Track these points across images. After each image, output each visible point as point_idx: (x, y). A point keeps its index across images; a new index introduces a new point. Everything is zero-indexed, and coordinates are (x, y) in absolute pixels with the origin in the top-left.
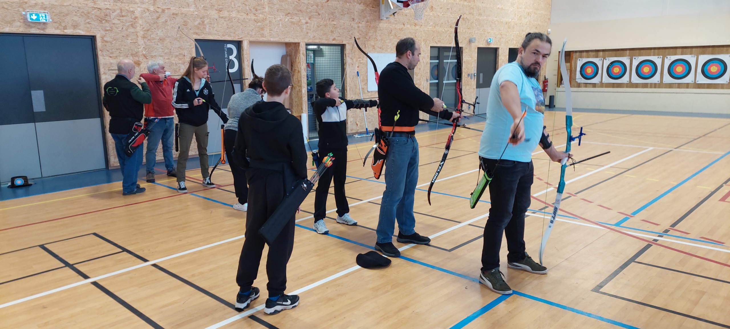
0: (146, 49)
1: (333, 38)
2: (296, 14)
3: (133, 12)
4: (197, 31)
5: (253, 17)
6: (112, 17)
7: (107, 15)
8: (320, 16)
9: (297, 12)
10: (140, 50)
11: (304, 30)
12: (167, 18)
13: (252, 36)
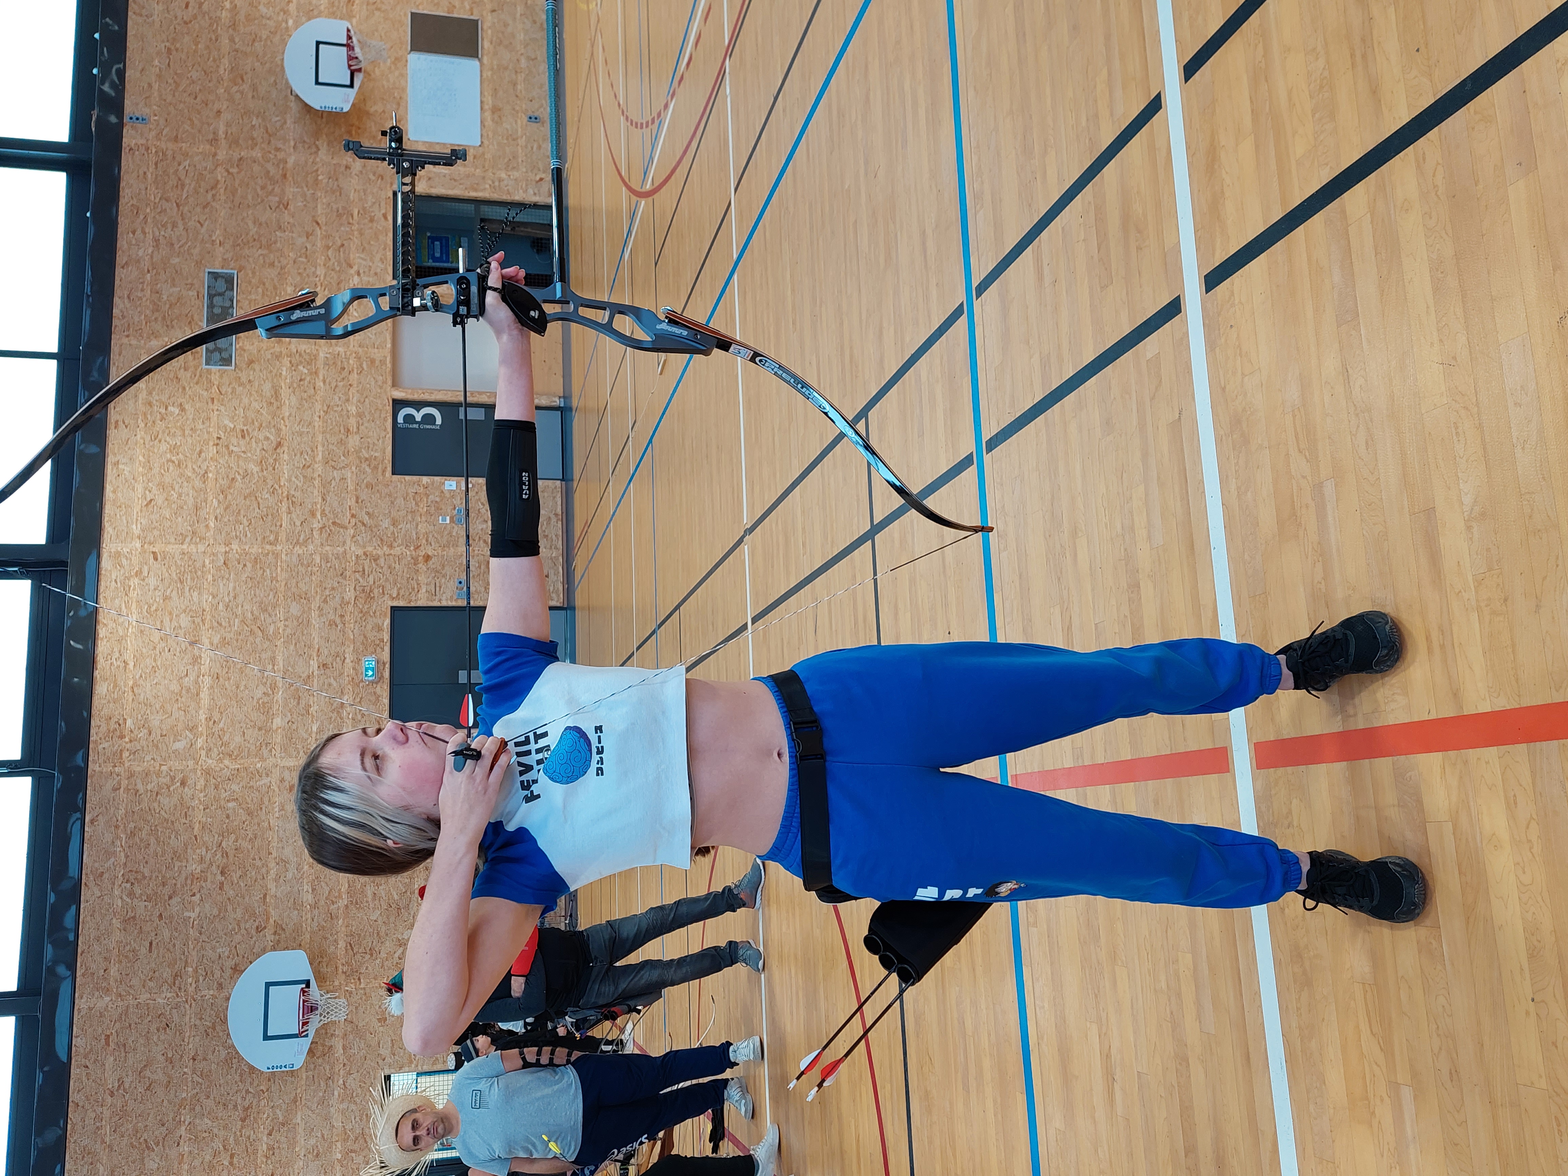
0: (407, 545)
1: (383, 219)
3: (357, 556)
4: (380, 470)
5: (355, 375)
6: (365, 584)
7: (363, 590)
8: (344, 242)
10: (408, 553)
11: (371, 279)
12: (364, 513)
13: (385, 382)
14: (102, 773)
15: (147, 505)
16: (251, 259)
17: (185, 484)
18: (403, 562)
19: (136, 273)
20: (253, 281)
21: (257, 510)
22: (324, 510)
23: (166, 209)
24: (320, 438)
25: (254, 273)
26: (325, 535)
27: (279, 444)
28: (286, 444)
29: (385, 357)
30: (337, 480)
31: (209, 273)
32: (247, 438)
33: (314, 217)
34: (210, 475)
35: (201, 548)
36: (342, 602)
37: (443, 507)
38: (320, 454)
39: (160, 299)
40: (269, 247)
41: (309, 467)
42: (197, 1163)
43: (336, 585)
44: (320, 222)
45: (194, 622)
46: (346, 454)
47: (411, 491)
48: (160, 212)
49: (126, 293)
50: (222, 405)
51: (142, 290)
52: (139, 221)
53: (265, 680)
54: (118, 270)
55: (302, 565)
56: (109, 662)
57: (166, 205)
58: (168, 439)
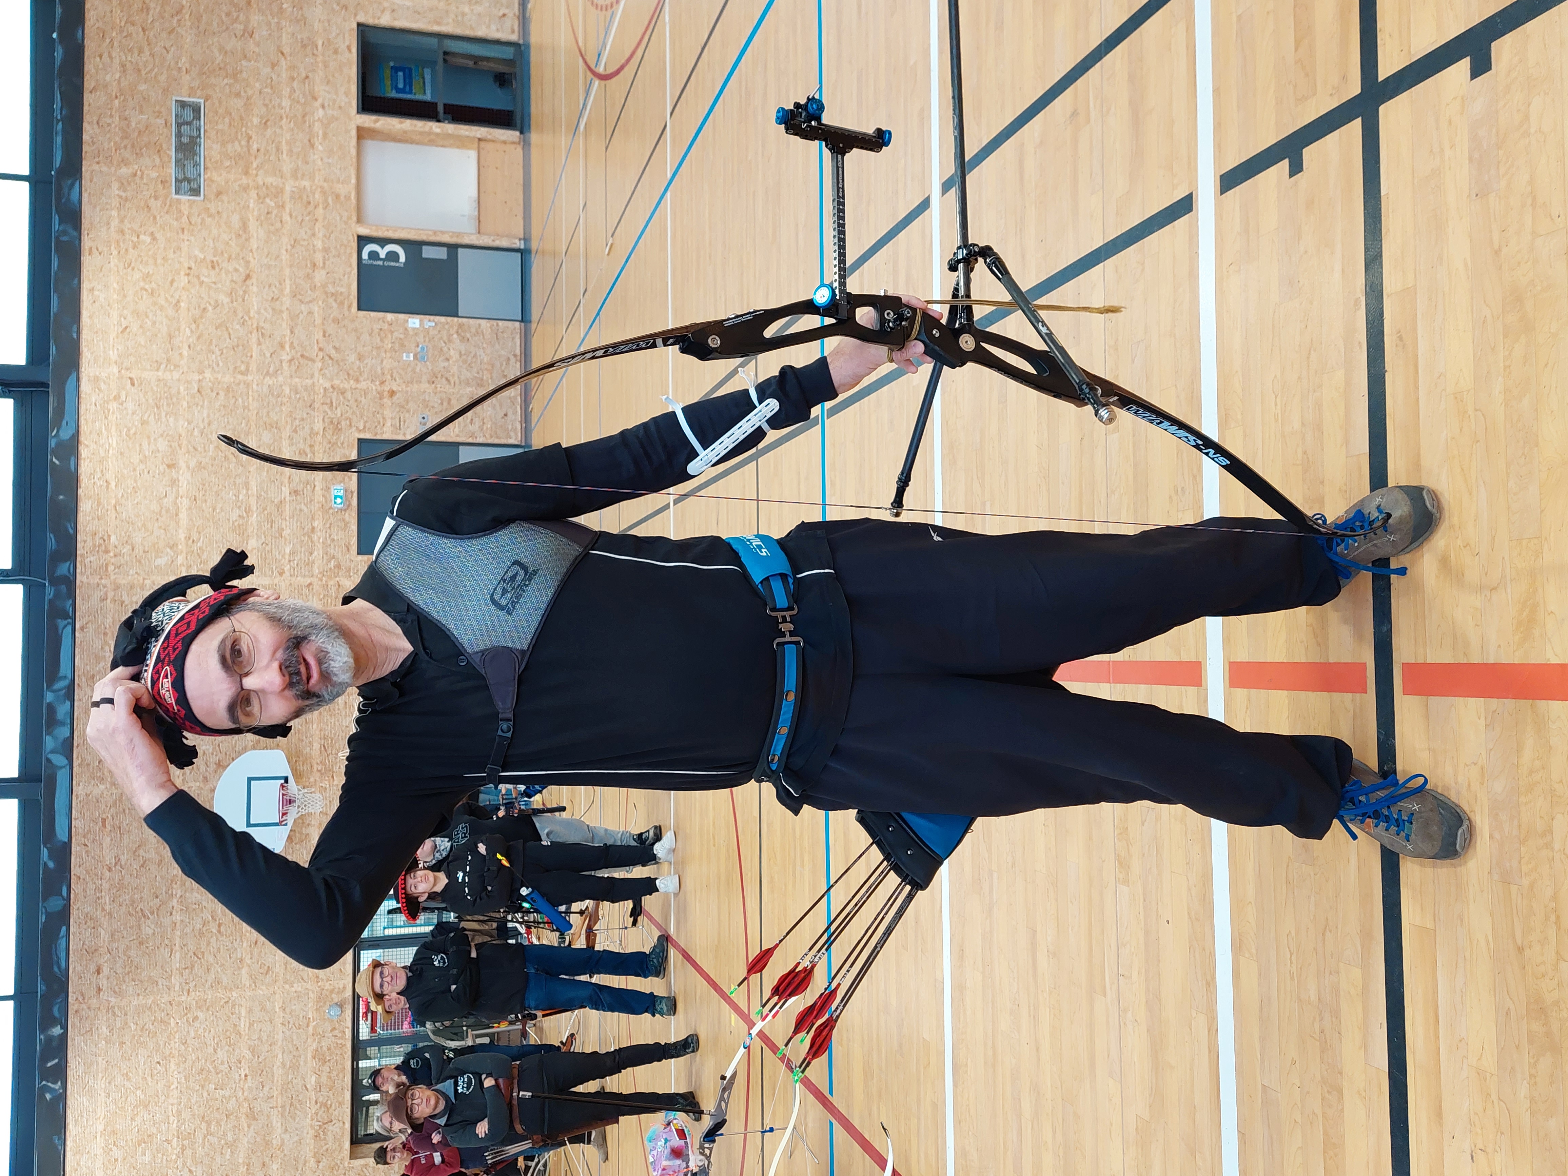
0: (373, 380)
1: (347, 51)
2: (310, 126)
3: (325, 389)
4: (346, 306)
5: (320, 211)
6: (333, 416)
7: (331, 422)
8: (310, 74)
9: (307, 124)
10: (374, 388)
11: (335, 113)
12: (331, 346)
13: (350, 218)
14: (89, 584)
15: (122, 332)
16: (217, 89)
17: (159, 312)
18: (369, 396)
19: (104, 99)
20: (220, 111)
21: (228, 340)
22: (292, 343)
23: (130, 35)
24: (287, 271)
25: (220, 102)
26: (294, 368)
27: (248, 277)
28: (254, 276)
29: (350, 193)
30: (305, 314)
31: (176, 101)
32: (217, 269)
33: (279, 47)
34: (182, 304)
35: (176, 375)
36: (312, 432)
37: (406, 343)
38: (288, 287)
39: (128, 126)
40: (235, 75)
41: (277, 299)
42: (188, 930)
43: (305, 416)
44: (285, 52)
45: (171, 446)
46: (313, 288)
47: (376, 327)
48: (126, 37)
49: (95, 119)
50: (192, 235)
51: (111, 116)
52: (105, 45)
53: (239, 504)
54: (86, 96)
55: (273, 395)
56: (92, 481)
57: (131, 29)
58: (141, 267)
